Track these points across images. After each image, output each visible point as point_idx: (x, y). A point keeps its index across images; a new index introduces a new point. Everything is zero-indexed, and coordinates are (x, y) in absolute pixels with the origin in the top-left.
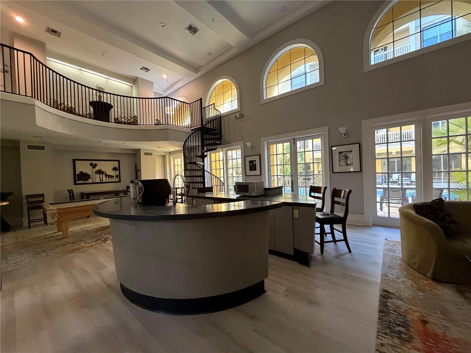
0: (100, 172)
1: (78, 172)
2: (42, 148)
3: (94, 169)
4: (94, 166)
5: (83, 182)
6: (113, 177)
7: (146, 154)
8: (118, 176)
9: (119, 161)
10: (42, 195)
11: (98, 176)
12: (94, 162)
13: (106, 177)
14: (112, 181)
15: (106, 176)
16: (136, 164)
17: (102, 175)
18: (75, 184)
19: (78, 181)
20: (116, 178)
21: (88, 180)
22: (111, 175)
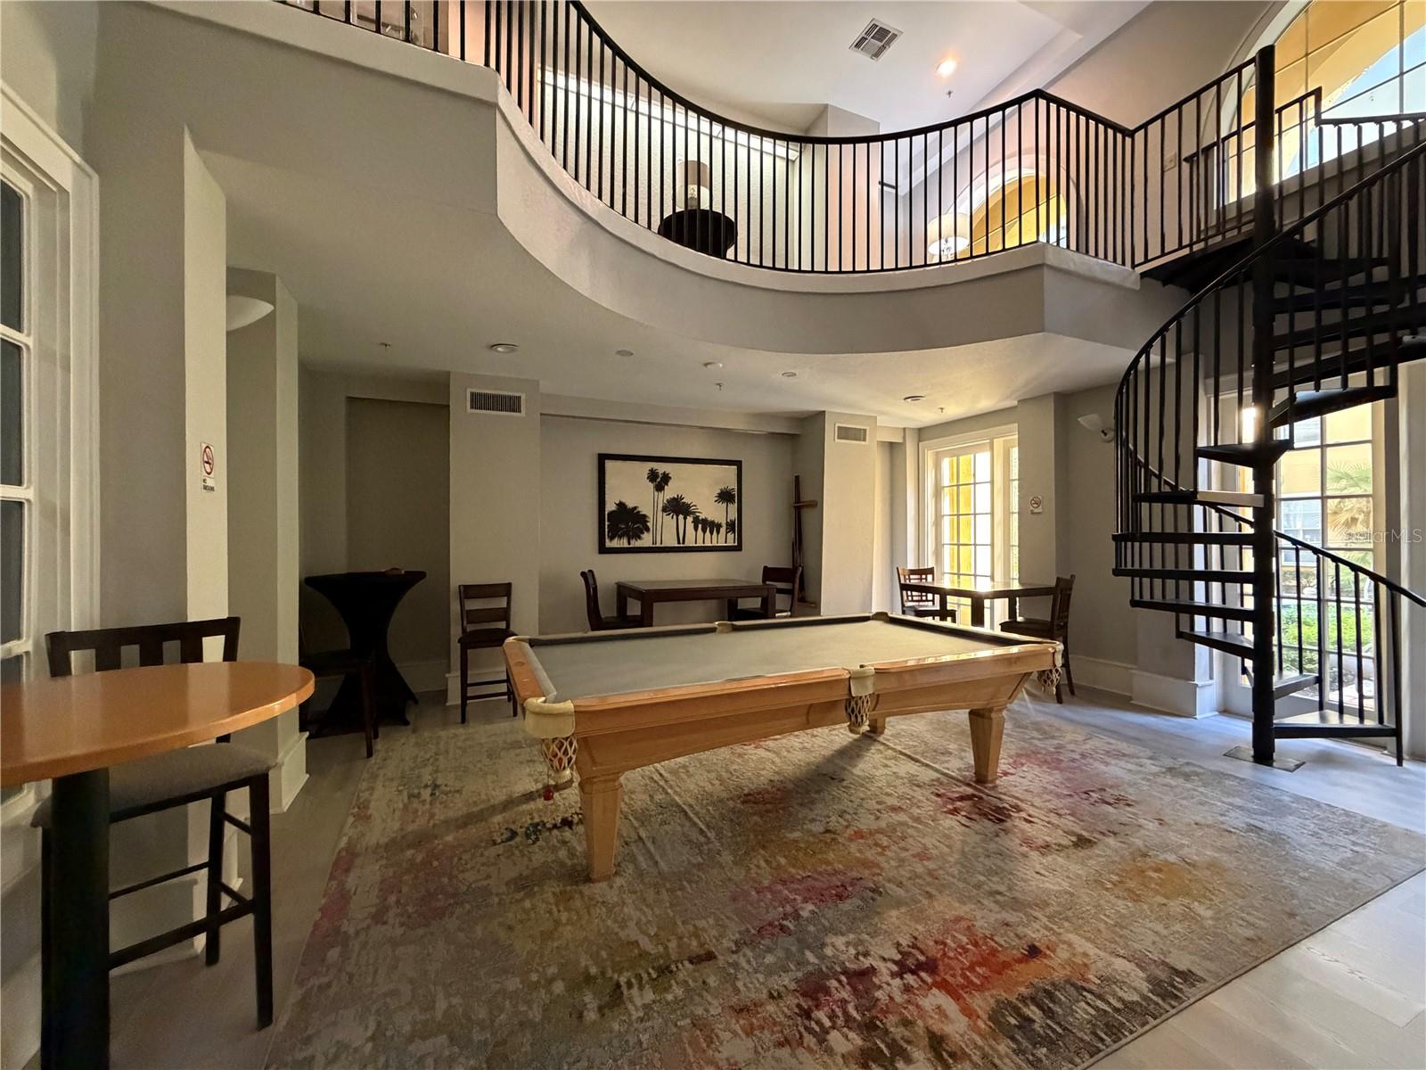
0: (677, 507)
1: (610, 506)
2: (512, 404)
3: (661, 495)
4: (660, 481)
5: (623, 543)
6: (719, 526)
7: (845, 433)
8: (735, 527)
9: (738, 464)
10: (506, 590)
11: (669, 521)
12: (662, 468)
13: (696, 529)
14: (715, 544)
15: (696, 521)
16: (797, 478)
17: (685, 519)
18: (603, 550)
19: (612, 538)
20: (727, 533)
21: (640, 538)
22: (713, 522)
